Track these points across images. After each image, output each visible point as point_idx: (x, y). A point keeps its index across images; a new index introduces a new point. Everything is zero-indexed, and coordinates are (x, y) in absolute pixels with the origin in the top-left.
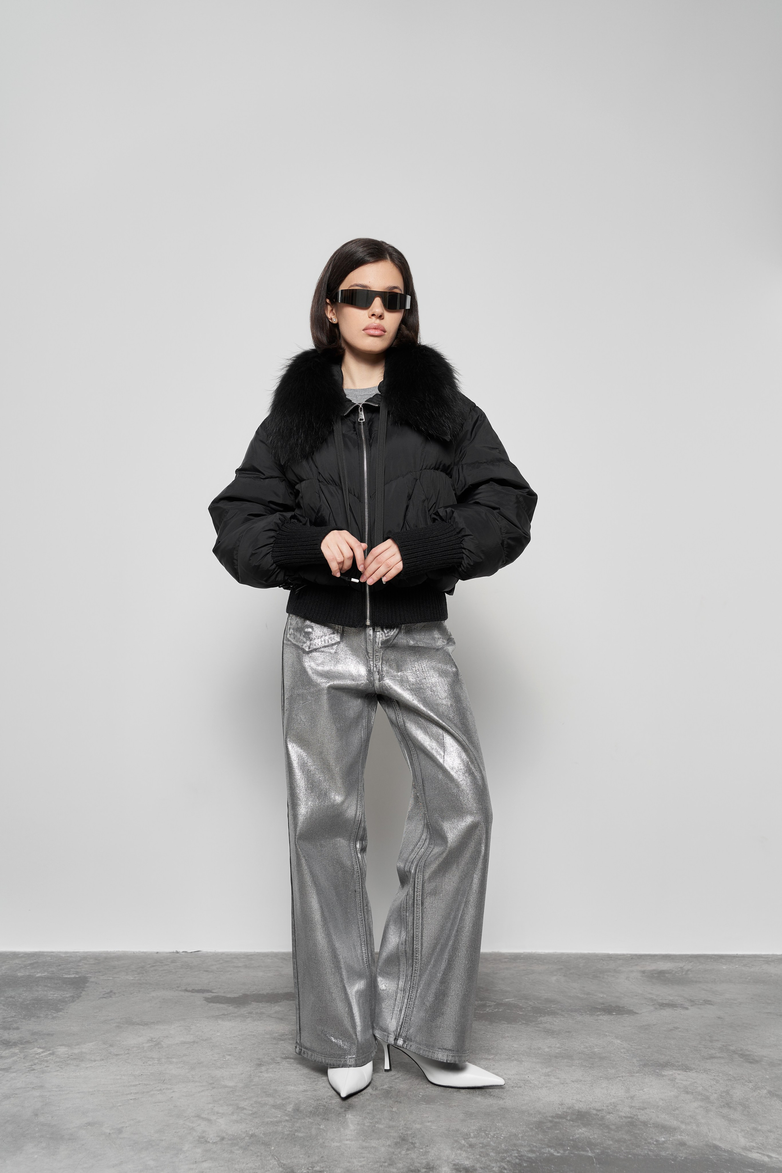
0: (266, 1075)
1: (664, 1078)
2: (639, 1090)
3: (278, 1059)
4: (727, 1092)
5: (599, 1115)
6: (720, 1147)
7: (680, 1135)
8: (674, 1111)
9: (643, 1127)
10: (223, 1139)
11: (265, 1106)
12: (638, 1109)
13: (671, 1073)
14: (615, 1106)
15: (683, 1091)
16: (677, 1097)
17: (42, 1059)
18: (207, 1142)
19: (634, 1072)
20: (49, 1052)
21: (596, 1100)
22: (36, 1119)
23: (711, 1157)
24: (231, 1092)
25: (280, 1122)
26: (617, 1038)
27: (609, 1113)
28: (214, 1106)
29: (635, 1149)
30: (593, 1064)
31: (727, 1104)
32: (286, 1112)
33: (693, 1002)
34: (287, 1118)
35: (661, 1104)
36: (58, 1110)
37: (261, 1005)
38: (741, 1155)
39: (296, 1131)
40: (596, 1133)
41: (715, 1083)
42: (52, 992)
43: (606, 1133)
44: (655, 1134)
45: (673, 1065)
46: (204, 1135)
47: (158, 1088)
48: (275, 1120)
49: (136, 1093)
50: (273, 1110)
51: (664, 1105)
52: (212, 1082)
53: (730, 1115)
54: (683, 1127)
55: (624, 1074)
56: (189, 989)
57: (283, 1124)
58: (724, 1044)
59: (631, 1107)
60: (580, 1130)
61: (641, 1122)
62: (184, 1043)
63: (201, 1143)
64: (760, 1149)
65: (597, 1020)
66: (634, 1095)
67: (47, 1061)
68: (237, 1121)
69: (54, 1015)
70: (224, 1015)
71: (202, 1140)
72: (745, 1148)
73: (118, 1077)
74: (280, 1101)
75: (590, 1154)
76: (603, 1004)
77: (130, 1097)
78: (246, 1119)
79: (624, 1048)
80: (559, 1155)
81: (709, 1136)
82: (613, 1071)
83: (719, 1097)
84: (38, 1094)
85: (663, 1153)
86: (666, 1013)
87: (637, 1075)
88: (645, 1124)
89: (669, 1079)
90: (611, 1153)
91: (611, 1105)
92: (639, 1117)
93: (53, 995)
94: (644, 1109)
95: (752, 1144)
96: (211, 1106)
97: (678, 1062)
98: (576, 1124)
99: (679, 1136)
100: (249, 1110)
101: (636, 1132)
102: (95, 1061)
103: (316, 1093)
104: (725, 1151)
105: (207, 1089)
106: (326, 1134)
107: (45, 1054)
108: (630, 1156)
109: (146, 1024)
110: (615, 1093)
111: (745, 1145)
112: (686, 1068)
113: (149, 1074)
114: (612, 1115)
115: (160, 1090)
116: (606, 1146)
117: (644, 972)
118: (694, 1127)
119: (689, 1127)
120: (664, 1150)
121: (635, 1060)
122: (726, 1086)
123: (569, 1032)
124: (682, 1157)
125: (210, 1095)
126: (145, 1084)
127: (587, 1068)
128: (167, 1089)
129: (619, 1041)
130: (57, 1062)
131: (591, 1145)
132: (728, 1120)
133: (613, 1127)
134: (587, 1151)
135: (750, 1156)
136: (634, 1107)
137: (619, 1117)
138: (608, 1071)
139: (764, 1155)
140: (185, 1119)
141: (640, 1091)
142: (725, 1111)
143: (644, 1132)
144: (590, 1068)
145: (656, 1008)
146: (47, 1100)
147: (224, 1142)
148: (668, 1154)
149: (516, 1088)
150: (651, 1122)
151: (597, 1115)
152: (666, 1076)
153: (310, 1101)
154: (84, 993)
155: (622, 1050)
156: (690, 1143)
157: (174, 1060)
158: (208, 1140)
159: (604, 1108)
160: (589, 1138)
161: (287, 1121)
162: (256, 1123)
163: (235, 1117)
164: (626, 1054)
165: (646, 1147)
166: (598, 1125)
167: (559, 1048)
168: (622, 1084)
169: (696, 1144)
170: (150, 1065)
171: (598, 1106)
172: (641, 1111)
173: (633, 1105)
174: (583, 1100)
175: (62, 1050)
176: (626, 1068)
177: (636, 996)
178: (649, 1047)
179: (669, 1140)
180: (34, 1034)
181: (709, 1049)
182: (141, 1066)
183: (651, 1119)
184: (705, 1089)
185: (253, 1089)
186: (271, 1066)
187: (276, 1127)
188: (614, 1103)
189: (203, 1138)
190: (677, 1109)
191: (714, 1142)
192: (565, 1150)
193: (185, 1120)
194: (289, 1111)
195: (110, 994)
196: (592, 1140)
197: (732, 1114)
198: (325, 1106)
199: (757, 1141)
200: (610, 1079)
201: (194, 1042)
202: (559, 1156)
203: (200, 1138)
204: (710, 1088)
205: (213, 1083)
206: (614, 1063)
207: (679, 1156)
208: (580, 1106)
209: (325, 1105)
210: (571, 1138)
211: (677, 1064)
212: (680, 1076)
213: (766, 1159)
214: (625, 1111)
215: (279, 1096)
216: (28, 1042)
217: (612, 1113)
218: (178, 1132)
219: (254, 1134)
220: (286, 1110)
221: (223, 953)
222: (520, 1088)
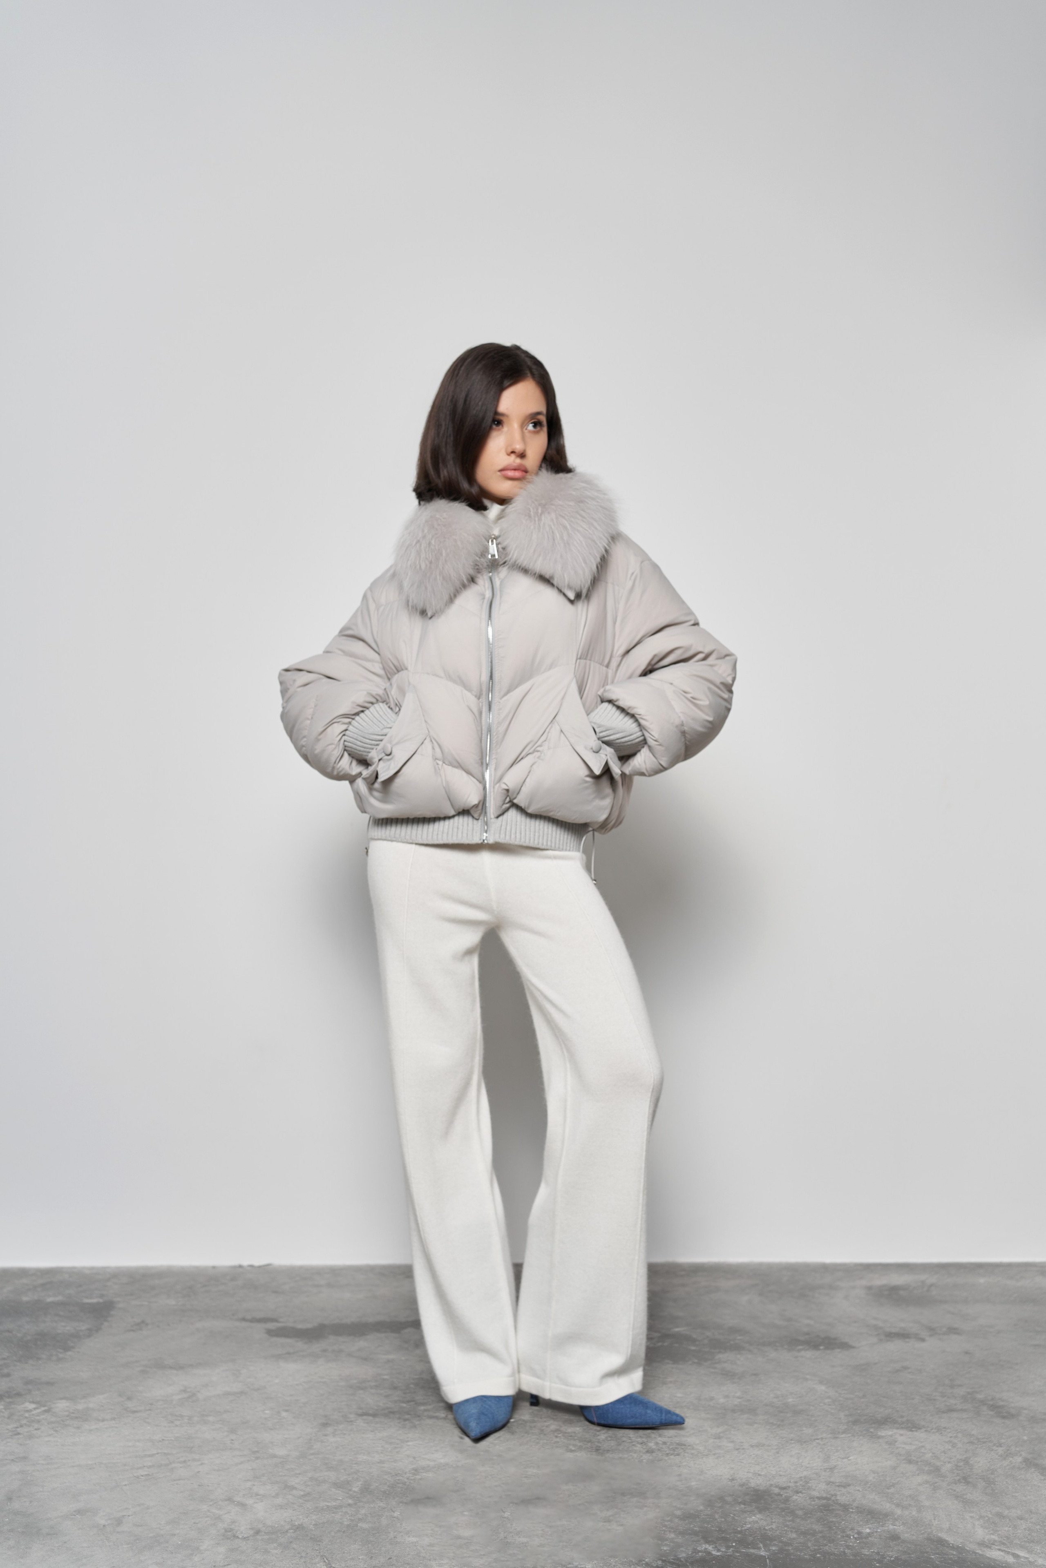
0: (332, 1439)
1: (881, 1440)
2: (843, 1458)
3: (352, 1417)
4: (966, 1461)
5: (782, 1495)
6: (947, 1541)
7: (892, 1524)
8: (888, 1489)
9: (842, 1513)
10: (258, 1532)
11: (323, 1484)
12: (838, 1486)
13: (890, 1433)
14: (807, 1482)
15: (904, 1460)
16: (894, 1468)
17: (32, 1419)
18: (235, 1537)
19: (839, 1433)
20: (43, 1409)
21: (781, 1473)
22: (7, 1505)
23: (933, 1557)
24: (280, 1465)
25: (340, 1507)
26: (821, 1382)
27: (797, 1492)
28: (254, 1485)
29: (826, 1545)
30: (783, 1421)
31: (965, 1478)
32: (351, 1493)
33: (932, 1331)
34: (350, 1501)
35: (871, 1478)
36: (41, 1491)
37: (341, 1339)
38: (976, 1553)
39: (360, 1520)
40: (775, 1522)
41: (950, 1448)
42: (63, 1324)
43: (789, 1521)
44: (858, 1522)
45: (894, 1422)
46: (233, 1527)
47: (182, 1459)
48: (334, 1504)
49: (150, 1467)
50: (333, 1490)
51: (875, 1480)
52: (256, 1449)
53: (966, 1494)
54: (899, 1512)
55: (824, 1435)
56: (249, 1317)
57: (344, 1510)
58: (968, 1390)
59: (829, 1483)
60: (754, 1517)
61: (840, 1505)
62: (228, 1394)
63: (228, 1539)
64: (1004, 1544)
65: (796, 1357)
66: (835, 1466)
67: (39, 1421)
68: (281, 1507)
69: (61, 1356)
70: (289, 1353)
71: (229, 1534)
72: (982, 1544)
73: (130, 1444)
74: (345, 1477)
75: (763, 1553)
76: (808, 1334)
77: (142, 1472)
78: (293, 1503)
79: (829, 1397)
80: (719, 1554)
81: (933, 1525)
82: (810, 1431)
83: (954, 1468)
84: (17, 1469)
85: (866, 1552)
86: (894, 1347)
87: (842, 1436)
88: (845, 1508)
89: (887, 1442)
90: (792, 1551)
91: (801, 1480)
92: (838, 1498)
93: (64, 1327)
94: (846, 1485)
95: (993, 1537)
96: (249, 1484)
97: (902, 1417)
98: (749, 1509)
99: (890, 1526)
100: (301, 1490)
101: (831, 1520)
102: (103, 1420)
103: (395, 1464)
104: (953, 1548)
105: (249, 1461)
106: (401, 1524)
107: (38, 1411)
108: (818, 1555)
109: (180, 1367)
110: (809, 1463)
111: (984, 1538)
112: (913, 1426)
113: (173, 1439)
114: (800, 1495)
115: (185, 1462)
116: (787, 1541)
117: (869, 1288)
118: (914, 1513)
119: (906, 1513)
120: (868, 1547)
121: (842, 1415)
122: (966, 1452)
123: (755, 1375)
124: (891, 1557)
125: (251, 1468)
126: (165, 1453)
127: (774, 1427)
128: (194, 1460)
129: (823, 1388)
130: (52, 1423)
131: (766, 1539)
132: (963, 1502)
133: (800, 1513)
134: (759, 1548)
135: (988, 1555)
136: (833, 1483)
137: (810, 1498)
138: (803, 1430)
139: (1008, 1553)
140: (211, 1503)
141: (844, 1460)
142: (960, 1488)
143: (843, 1520)
144: (779, 1426)
145: (881, 1340)
146: (29, 1478)
147: (259, 1537)
148: (872, 1552)
149: (672, 1457)
150: (855, 1504)
151: (779, 1494)
152: (882, 1437)
153: (386, 1477)
154: (106, 1324)
155: (826, 1401)
156: (906, 1536)
157: (211, 1419)
158: (237, 1534)
159: (791, 1485)
160: (764, 1529)
161: (349, 1505)
162: (307, 1508)
163: (279, 1501)
164: (830, 1407)
165: (843, 1542)
166: (779, 1510)
167: (739, 1398)
168: (821, 1450)
169: (914, 1537)
170: (177, 1426)
171: (782, 1481)
172: (842, 1489)
173: (832, 1480)
174: (762, 1474)
175: (61, 1406)
176: (829, 1427)
177: (855, 1322)
178: (864, 1396)
179: (876, 1532)
180: (28, 1382)
181: (948, 1397)
182: (165, 1427)
183: (854, 1501)
184: (935, 1456)
185: (310, 1459)
186: (341, 1427)
187: (333, 1515)
188: (805, 1477)
189: (230, 1531)
190: (893, 1485)
191: (939, 1535)
192: (728, 1547)
193: (211, 1505)
194: (355, 1492)
195: (141, 1325)
196: (768, 1532)
197: (970, 1493)
198: (404, 1484)
199: (1000, 1532)
200: (805, 1442)
201: (242, 1393)
202: (719, 1556)
203: (226, 1531)
204: (943, 1454)
205: (258, 1452)
206: (813, 1419)
207: (888, 1556)
208: (758, 1482)
209: (406, 1482)
210: (739, 1529)
211: (900, 1420)
212: (902, 1437)
213: (1011, 1559)
214: (819, 1488)
215: (345, 1470)
216: (19, 1395)
217: (801, 1492)
218: (197, 1523)
219: (302, 1525)
220: (350, 1490)
221: (301, 1267)
222: (677, 1456)
